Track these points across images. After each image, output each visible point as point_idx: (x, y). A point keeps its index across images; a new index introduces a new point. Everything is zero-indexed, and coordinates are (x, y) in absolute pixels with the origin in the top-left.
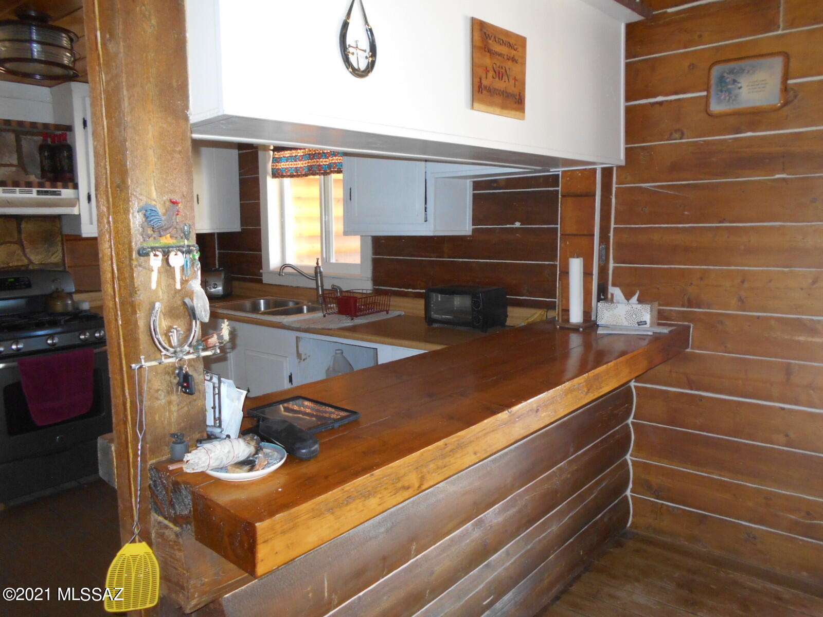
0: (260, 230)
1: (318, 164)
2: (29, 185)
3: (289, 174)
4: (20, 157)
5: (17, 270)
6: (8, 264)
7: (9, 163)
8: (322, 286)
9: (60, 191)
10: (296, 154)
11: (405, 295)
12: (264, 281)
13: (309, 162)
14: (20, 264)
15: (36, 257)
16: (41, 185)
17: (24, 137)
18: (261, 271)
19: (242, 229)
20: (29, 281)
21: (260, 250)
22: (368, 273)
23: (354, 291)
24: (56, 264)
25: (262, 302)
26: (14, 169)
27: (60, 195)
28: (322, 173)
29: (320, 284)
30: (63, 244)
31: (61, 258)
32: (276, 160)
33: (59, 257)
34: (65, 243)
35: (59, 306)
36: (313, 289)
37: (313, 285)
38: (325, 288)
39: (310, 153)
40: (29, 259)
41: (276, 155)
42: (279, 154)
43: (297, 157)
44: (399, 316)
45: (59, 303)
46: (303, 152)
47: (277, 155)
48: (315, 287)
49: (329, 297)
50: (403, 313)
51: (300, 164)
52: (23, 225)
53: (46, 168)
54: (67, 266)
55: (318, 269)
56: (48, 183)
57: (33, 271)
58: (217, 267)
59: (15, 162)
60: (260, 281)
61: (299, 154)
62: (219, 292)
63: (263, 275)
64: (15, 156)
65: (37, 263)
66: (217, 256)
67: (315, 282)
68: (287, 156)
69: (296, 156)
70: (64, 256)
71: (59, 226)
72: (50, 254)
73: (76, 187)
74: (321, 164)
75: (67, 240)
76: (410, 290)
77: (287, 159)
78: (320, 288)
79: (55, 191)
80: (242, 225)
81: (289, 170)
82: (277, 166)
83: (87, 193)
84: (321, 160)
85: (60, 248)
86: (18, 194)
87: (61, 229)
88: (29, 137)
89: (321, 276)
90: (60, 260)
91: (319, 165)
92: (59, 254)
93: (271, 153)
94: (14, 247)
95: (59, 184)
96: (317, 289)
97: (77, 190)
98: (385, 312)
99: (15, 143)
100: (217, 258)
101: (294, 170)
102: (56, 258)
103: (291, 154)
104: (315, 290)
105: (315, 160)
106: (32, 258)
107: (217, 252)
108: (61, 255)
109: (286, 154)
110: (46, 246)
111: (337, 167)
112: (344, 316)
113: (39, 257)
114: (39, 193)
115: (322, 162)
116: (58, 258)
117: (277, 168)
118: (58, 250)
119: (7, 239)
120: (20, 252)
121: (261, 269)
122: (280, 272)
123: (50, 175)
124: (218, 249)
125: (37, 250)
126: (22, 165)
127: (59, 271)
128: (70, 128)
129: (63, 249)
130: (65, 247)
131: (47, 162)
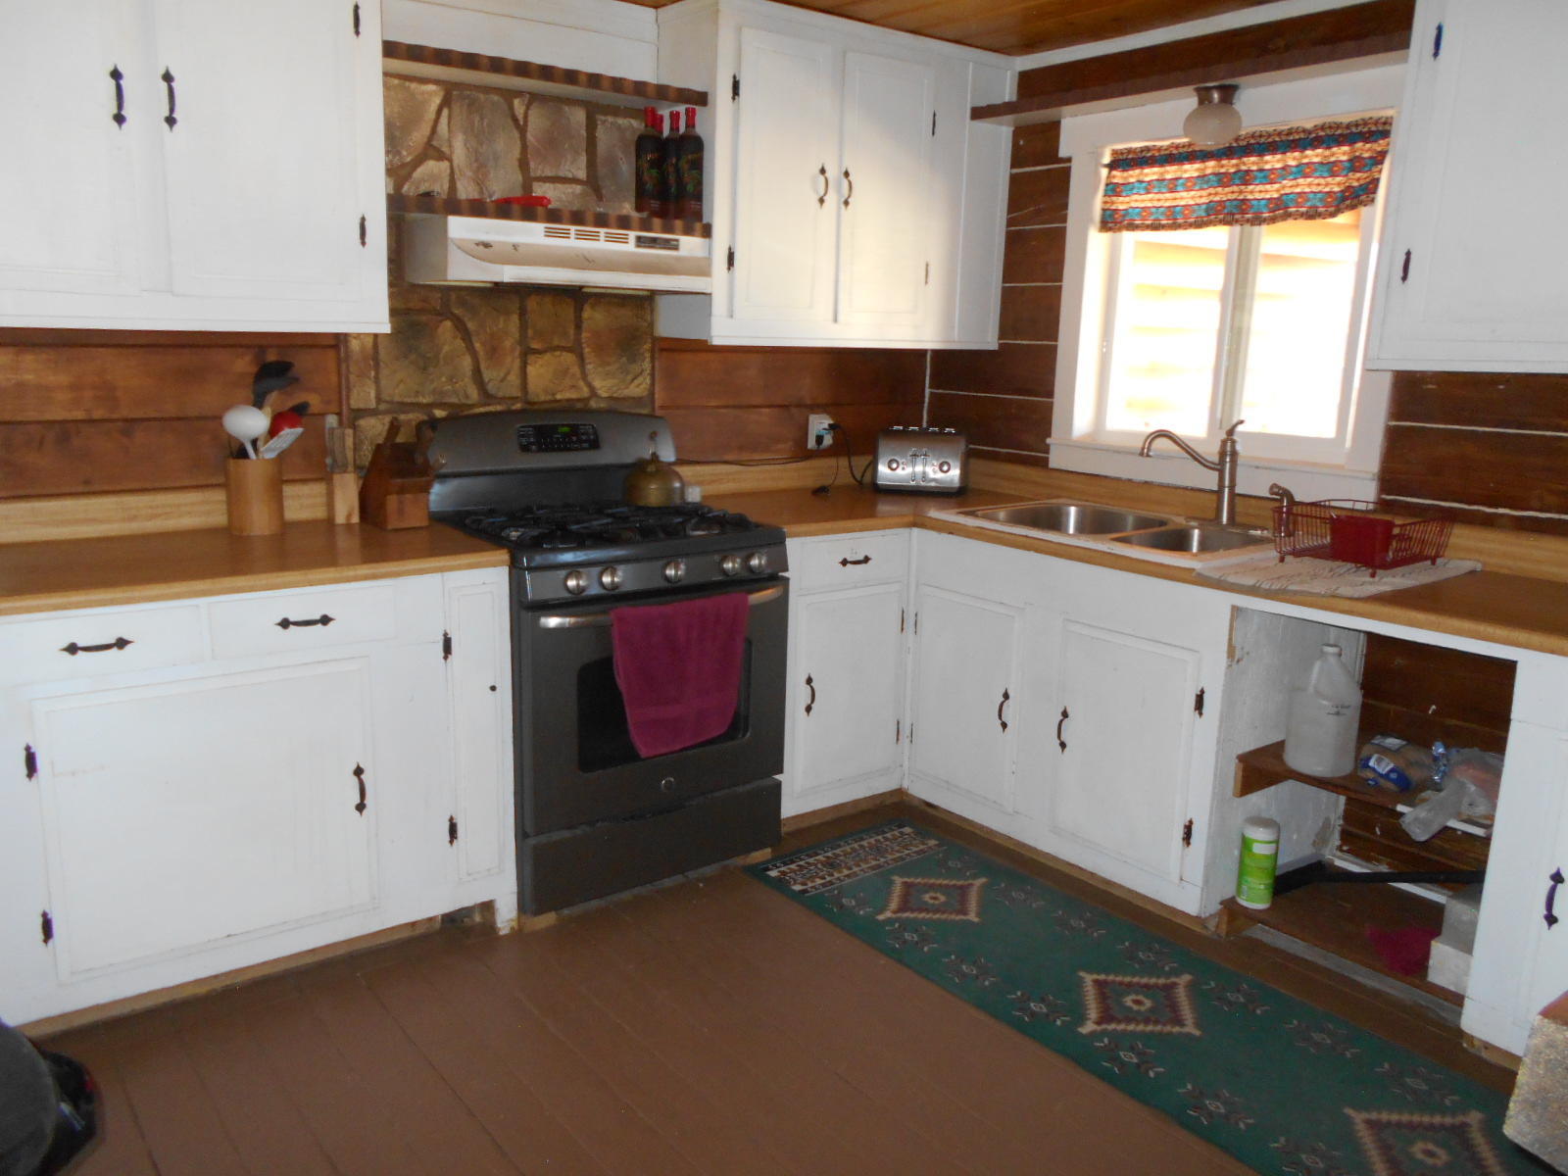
0: (1055, 348)
1: (1241, 197)
2: (624, 223)
3: (1149, 222)
4: (591, 165)
5: (568, 408)
6: (554, 395)
7: (570, 176)
8: (1232, 487)
9: (677, 240)
10: (1178, 175)
11: (1489, 522)
12: (1053, 464)
13: (1216, 194)
14: (573, 395)
15: (605, 383)
16: (645, 226)
17: (603, 118)
18: (1048, 441)
19: (1000, 345)
20: (595, 433)
21: (1050, 394)
22: (1372, 462)
23: (1333, 504)
24: (638, 401)
25: (1073, 510)
26: (578, 188)
27: (676, 248)
28: (1248, 221)
29: (1227, 483)
30: (653, 358)
31: (648, 387)
32: (1114, 190)
33: (644, 386)
34: (657, 355)
35: (653, 493)
36: (1212, 492)
37: (1209, 480)
38: (1238, 490)
39: (1223, 170)
40: (590, 386)
41: (1114, 177)
42: (1125, 174)
43: (1181, 181)
44: (1472, 572)
45: (653, 487)
46: (1198, 170)
47: (1119, 176)
48: (1215, 488)
49: (1302, 516)
50: (1479, 567)
51: (1185, 198)
52: (587, 313)
53: (649, 186)
54: (657, 404)
55: (1229, 444)
56: (657, 222)
57: (599, 412)
58: (925, 425)
59: (582, 174)
60: (1043, 463)
61: (1186, 175)
62: (952, 481)
63: (1052, 448)
64: (583, 159)
65: (605, 395)
66: (927, 400)
67: (1216, 474)
68: (1147, 179)
69: (1177, 179)
70: (653, 384)
71: (649, 318)
72: (629, 377)
73: (707, 232)
74: (1250, 197)
75: (662, 350)
76: (1501, 511)
77: (1149, 188)
78: (1226, 490)
79: (668, 241)
80: (1003, 334)
81: (1152, 214)
82: (1113, 203)
83: (727, 247)
84: (1251, 187)
85: (647, 365)
86: (601, 243)
87: (651, 325)
88: (610, 119)
89: (1234, 462)
90: (645, 393)
91: (1244, 201)
92: (645, 379)
93: (1104, 172)
94: (569, 358)
95: (678, 223)
96: (1219, 493)
97: (707, 240)
98: (1429, 562)
99: (584, 133)
100: (926, 405)
101: (1163, 214)
102: (638, 388)
103: (1162, 174)
104: (1214, 497)
105: (1235, 188)
106: (597, 383)
107: (928, 391)
108: (648, 381)
109: (1147, 175)
110: (624, 359)
111: (1309, 204)
112: (1349, 565)
113: (609, 383)
114: (640, 241)
115: (1252, 192)
116: (642, 387)
117: (1114, 207)
118: (642, 371)
119: (556, 342)
120: (575, 370)
121: (1049, 435)
122: (1143, 449)
123: (655, 204)
124: (930, 387)
125: (608, 368)
126: (593, 183)
127: (640, 415)
128: (702, 99)
129: (653, 368)
130: (657, 363)
131: (650, 176)
